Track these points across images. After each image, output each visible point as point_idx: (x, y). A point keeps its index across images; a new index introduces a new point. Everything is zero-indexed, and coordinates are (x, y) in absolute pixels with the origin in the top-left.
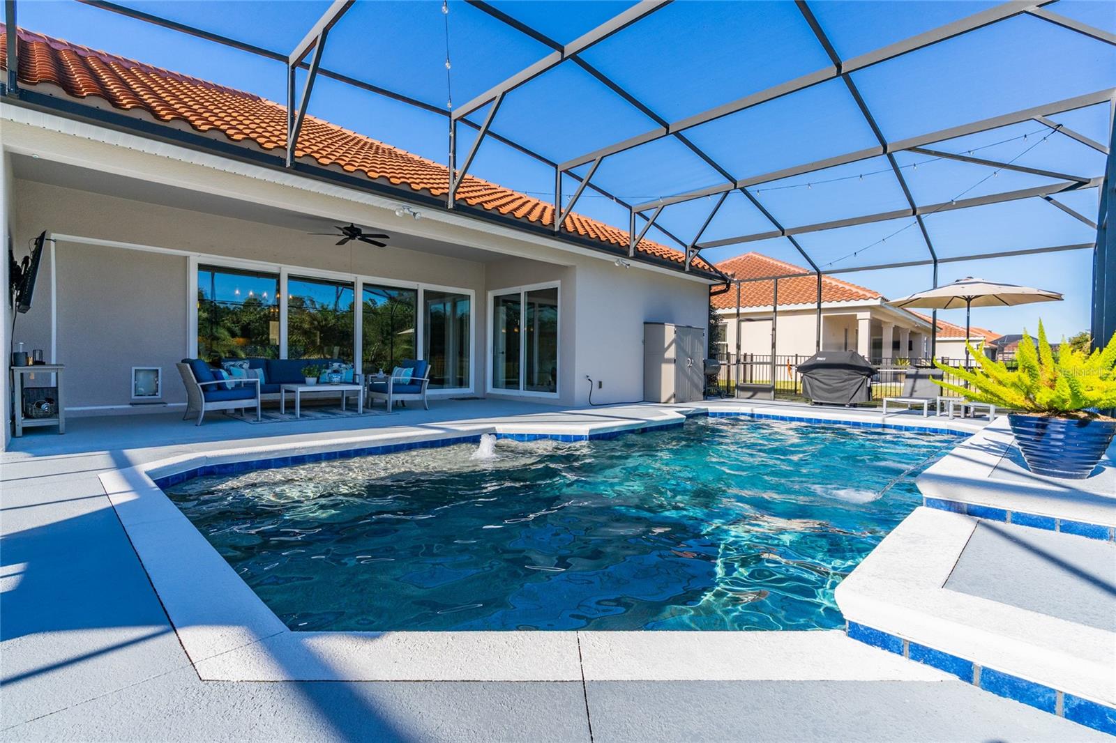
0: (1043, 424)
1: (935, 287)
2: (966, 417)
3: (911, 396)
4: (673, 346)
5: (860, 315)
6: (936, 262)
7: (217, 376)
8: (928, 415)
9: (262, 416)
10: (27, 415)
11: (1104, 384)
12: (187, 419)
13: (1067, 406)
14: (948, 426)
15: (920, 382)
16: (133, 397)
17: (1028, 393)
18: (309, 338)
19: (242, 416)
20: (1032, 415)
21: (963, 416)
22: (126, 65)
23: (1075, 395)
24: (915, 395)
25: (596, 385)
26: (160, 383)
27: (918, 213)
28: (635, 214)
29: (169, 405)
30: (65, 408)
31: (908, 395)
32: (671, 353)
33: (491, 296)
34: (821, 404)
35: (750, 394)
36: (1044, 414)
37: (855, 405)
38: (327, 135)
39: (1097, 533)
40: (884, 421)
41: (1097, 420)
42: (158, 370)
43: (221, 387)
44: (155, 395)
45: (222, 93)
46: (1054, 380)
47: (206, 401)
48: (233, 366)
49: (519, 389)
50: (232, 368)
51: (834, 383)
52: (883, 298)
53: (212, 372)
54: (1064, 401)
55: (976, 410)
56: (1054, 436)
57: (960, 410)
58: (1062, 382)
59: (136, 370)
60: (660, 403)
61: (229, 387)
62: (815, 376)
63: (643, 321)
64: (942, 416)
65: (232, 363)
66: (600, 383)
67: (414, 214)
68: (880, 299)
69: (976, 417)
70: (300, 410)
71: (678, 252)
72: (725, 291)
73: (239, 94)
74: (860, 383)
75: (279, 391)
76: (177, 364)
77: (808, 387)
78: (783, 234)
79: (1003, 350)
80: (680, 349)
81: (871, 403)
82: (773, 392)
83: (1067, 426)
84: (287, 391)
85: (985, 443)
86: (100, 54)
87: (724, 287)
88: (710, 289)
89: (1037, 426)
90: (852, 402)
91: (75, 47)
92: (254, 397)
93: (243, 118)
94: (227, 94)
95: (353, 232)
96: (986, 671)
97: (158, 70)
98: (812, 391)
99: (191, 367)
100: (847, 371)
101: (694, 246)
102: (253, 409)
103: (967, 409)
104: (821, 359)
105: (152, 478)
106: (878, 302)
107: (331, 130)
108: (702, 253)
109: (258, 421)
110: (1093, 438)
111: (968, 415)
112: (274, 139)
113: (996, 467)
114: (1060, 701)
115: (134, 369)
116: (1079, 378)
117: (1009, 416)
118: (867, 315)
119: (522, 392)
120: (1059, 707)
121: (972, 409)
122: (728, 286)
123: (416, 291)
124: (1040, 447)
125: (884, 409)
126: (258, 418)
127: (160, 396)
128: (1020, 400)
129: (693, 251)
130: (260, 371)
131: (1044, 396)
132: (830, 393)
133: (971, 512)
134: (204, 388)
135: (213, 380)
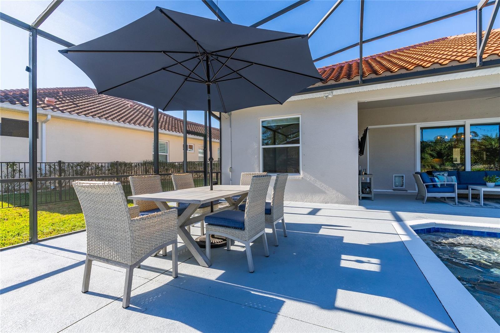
7: (433, 181)
9: (458, 202)
10: (363, 193)
12: (418, 199)
16: (394, 187)
18: (478, 156)
19: (445, 200)
22: (388, 54)
26: (404, 181)
29: (408, 191)
30: (374, 190)
38: (496, 37)
42: (403, 176)
43: (435, 186)
44: (402, 186)
45: (428, 45)
47: (428, 192)
48: (439, 175)
50: (438, 176)
53: (430, 178)
59: (395, 176)
61: (439, 186)
65: (438, 173)
70: (484, 201)
73: (436, 41)
75: (467, 189)
76: (413, 174)
84: (472, 189)
86: (380, 54)
91: (372, 56)
92: (453, 191)
93: (443, 52)
94: (430, 44)
97: (400, 49)
99: (420, 176)
102: (453, 198)
105: (412, 229)
107: (496, 33)
109: (456, 204)
112: (465, 54)
115: (394, 175)
126: (456, 203)
127: (404, 187)
130: (454, 178)
134: (427, 186)
135: (431, 183)
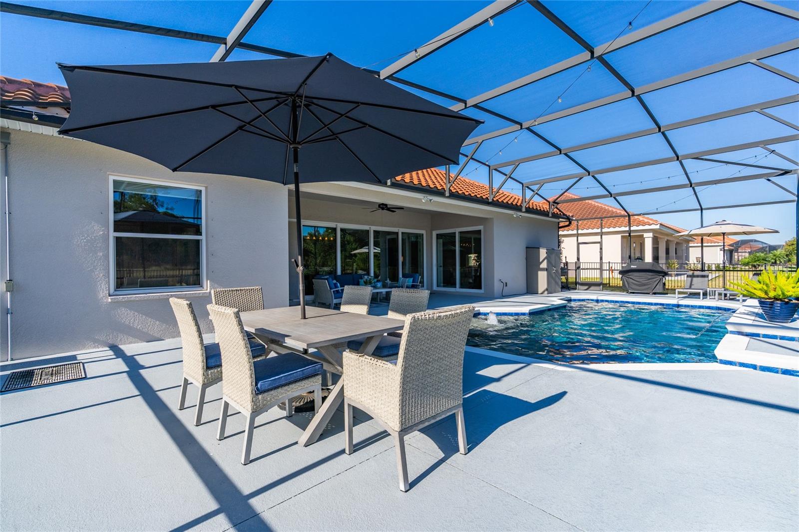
0: (772, 304)
1: (702, 226)
2: (725, 299)
3: (690, 288)
4: (546, 261)
5: (646, 235)
6: (702, 209)
8: (703, 299)
11: (793, 290)
13: (781, 297)
14: (716, 304)
15: (695, 279)
17: (766, 293)
20: (767, 300)
21: (723, 299)
23: (783, 293)
24: (693, 287)
25: (505, 285)
27: (693, 186)
28: (525, 187)
31: (688, 287)
32: (544, 265)
33: (434, 233)
34: (633, 293)
35: (586, 287)
36: (772, 300)
37: (655, 293)
39: (791, 339)
40: (678, 302)
41: (792, 302)
46: (776, 288)
49: (456, 287)
51: (643, 281)
52: (661, 224)
54: (780, 295)
55: (730, 295)
56: (776, 308)
57: (721, 295)
58: (778, 289)
60: (538, 294)
62: (630, 277)
63: (525, 247)
64: (710, 299)
66: (506, 283)
67: (431, 200)
68: (659, 225)
69: (731, 299)
71: (546, 207)
72: (568, 226)
74: (658, 281)
77: (626, 283)
78: (611, 196)
79: (738, 250)
80: (549, 263)
81: (665, 292)
82: (601, 286)
83: (781, 304)
85: (746, 312)
87: (567, 223)
88: (559, 225)
89: (770, 304)
90: (653, 291)
95: (383, 207)
96: (761, 366)
98: (628, 285)
100: (650, 274)
101: (554, 202)
103: (725, 295)
104: (634, 267)
106: (658, 227)
108: (559, 206)
110: (791, 309)
111: (726, 298)
113: (754, 320)
114: (780, 370)
116: (784, 288)
117: (759, 301)
118: (651, 235)
119: (458, 289)
120: (780, 372)
121: (728, 295)
122: (570, 223)
123: (397, 233)
124: (771, 312)
125: (677, 295)
128: (763, 295)
129: (554, 205)
131: (772, 294)
132: (640, 286)
133: (747, 335)
134: (334, 293)
